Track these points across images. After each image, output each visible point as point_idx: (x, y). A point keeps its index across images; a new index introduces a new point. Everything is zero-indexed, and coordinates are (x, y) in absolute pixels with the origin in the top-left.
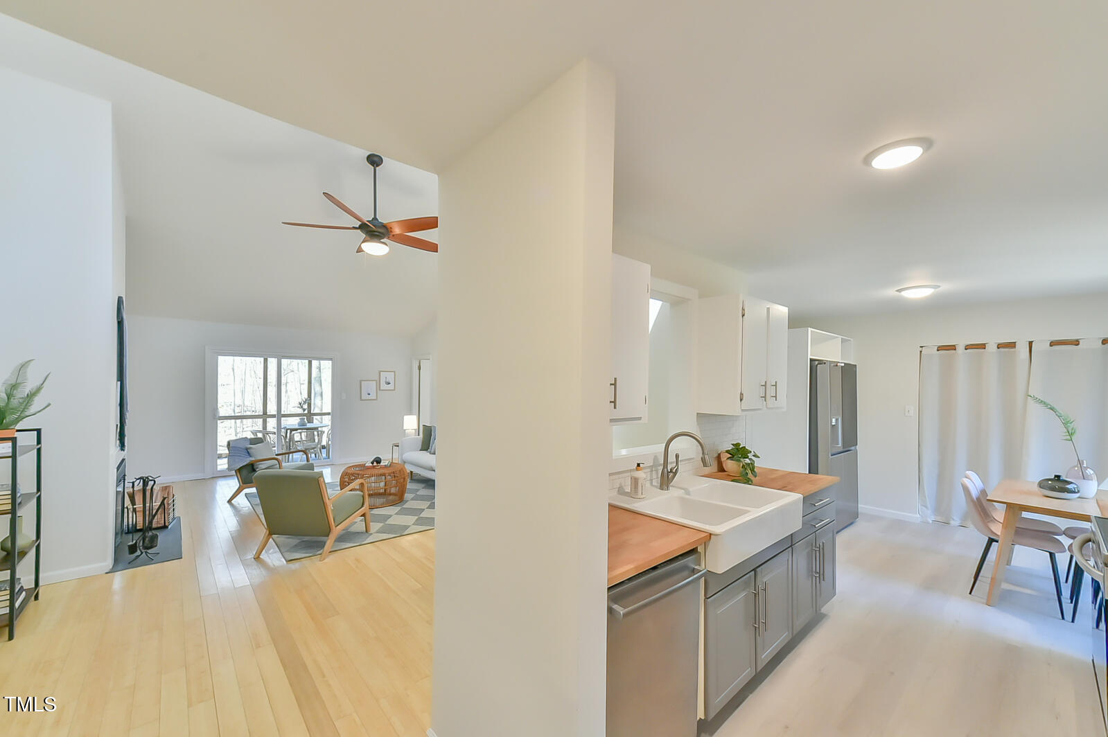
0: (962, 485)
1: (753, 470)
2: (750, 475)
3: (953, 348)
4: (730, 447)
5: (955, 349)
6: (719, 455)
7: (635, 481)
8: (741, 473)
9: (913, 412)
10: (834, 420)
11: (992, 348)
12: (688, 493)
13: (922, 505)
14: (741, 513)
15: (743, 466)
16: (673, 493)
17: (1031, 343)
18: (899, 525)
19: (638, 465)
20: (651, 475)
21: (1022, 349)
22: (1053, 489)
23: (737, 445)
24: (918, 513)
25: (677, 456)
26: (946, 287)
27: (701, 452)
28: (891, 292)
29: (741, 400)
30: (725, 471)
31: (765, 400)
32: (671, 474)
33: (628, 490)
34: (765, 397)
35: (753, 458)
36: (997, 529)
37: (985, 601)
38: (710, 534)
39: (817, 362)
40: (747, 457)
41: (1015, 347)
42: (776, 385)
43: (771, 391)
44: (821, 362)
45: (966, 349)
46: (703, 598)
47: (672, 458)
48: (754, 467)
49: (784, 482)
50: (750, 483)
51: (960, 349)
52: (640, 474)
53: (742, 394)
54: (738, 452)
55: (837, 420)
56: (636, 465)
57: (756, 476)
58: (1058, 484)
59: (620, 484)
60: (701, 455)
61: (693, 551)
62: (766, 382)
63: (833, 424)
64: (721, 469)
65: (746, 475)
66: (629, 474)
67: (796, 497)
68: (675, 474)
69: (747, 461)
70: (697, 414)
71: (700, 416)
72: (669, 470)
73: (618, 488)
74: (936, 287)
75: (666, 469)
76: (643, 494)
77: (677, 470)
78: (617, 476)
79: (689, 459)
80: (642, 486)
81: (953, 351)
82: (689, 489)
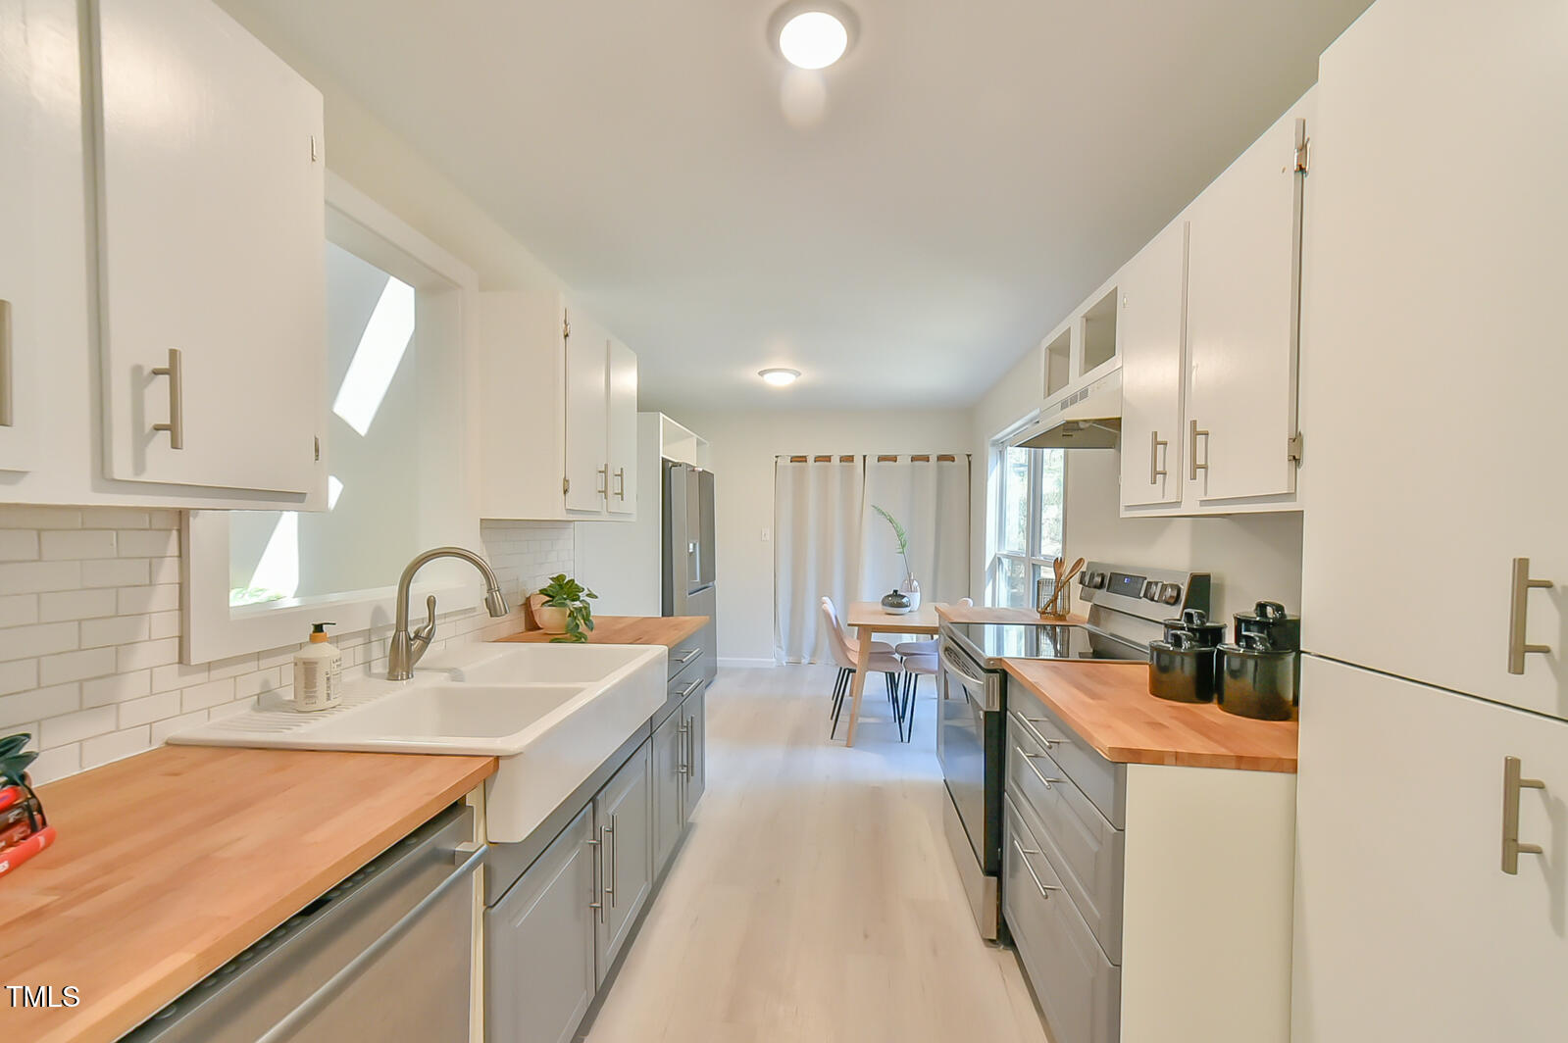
1: (587, 619)
2: (583, 628)
4: (547, 583)
5: (807, 462)
6: (528, 599)
7: (308, 671)
8: (568, 626)
9: (769, 535)
10: (691, 546)
11: (836, 460)
12: (456, 675)
13: (777, 647)
14: (568, 695)
15: (571, 613)
16: (424, 681)
17: (865, 457)
18: (757, 674)
19: (319, 628)
20: (368, 652)
21: (858, 461)
22: (892, 605)
23: (559, 579)
24: (773, 658)
25: (431, 603)
27: (486, 587)
28: (752, 376)
29: (565, 492)
30: (540, 629)
31: (606, 498)
32: (416, 644)
33: (288, 695)
34: (605, 492)
35: (588, 599)
36: (855, 658)
37: (845, 742)
38: (497, 758)
39: (671, 465)
40: (578, 599)
41: (853, 461)
42: (621, 475)
43: (614, 485)
44: (675, 465)
45: (816, 461)
46: (482, 908)
47: (417, 612)
48: (588, 614)
49: (635, 633)
50: (583, 640)
51: (811, 462)
52: (324, 651)
53: (566, 481)
54: (562, 590)
55: (694, 545)
56: (312, 629)
57: (592, 630)
58: (895, 600)
59: (266, 683)
60: (486, 595)
61: (456, 808)
62: (606, 466)
63: (691, 551)
64: (532, 625)
65: (577, 628)
66: (290, 657)
67: (659, 650)
68: (427, 640)
69: (578, 604)
70: (481, 520)
71: (488, 525)
72: (412, 636)
73: (256, 697)
74: (798, 374)
75: (403, 635)
76: (332, 697)
77: (431, 633)
78: (252, 665)
79: (465, 611)
80: (328, 679)
81: (804, 464)
82: (463, 669)
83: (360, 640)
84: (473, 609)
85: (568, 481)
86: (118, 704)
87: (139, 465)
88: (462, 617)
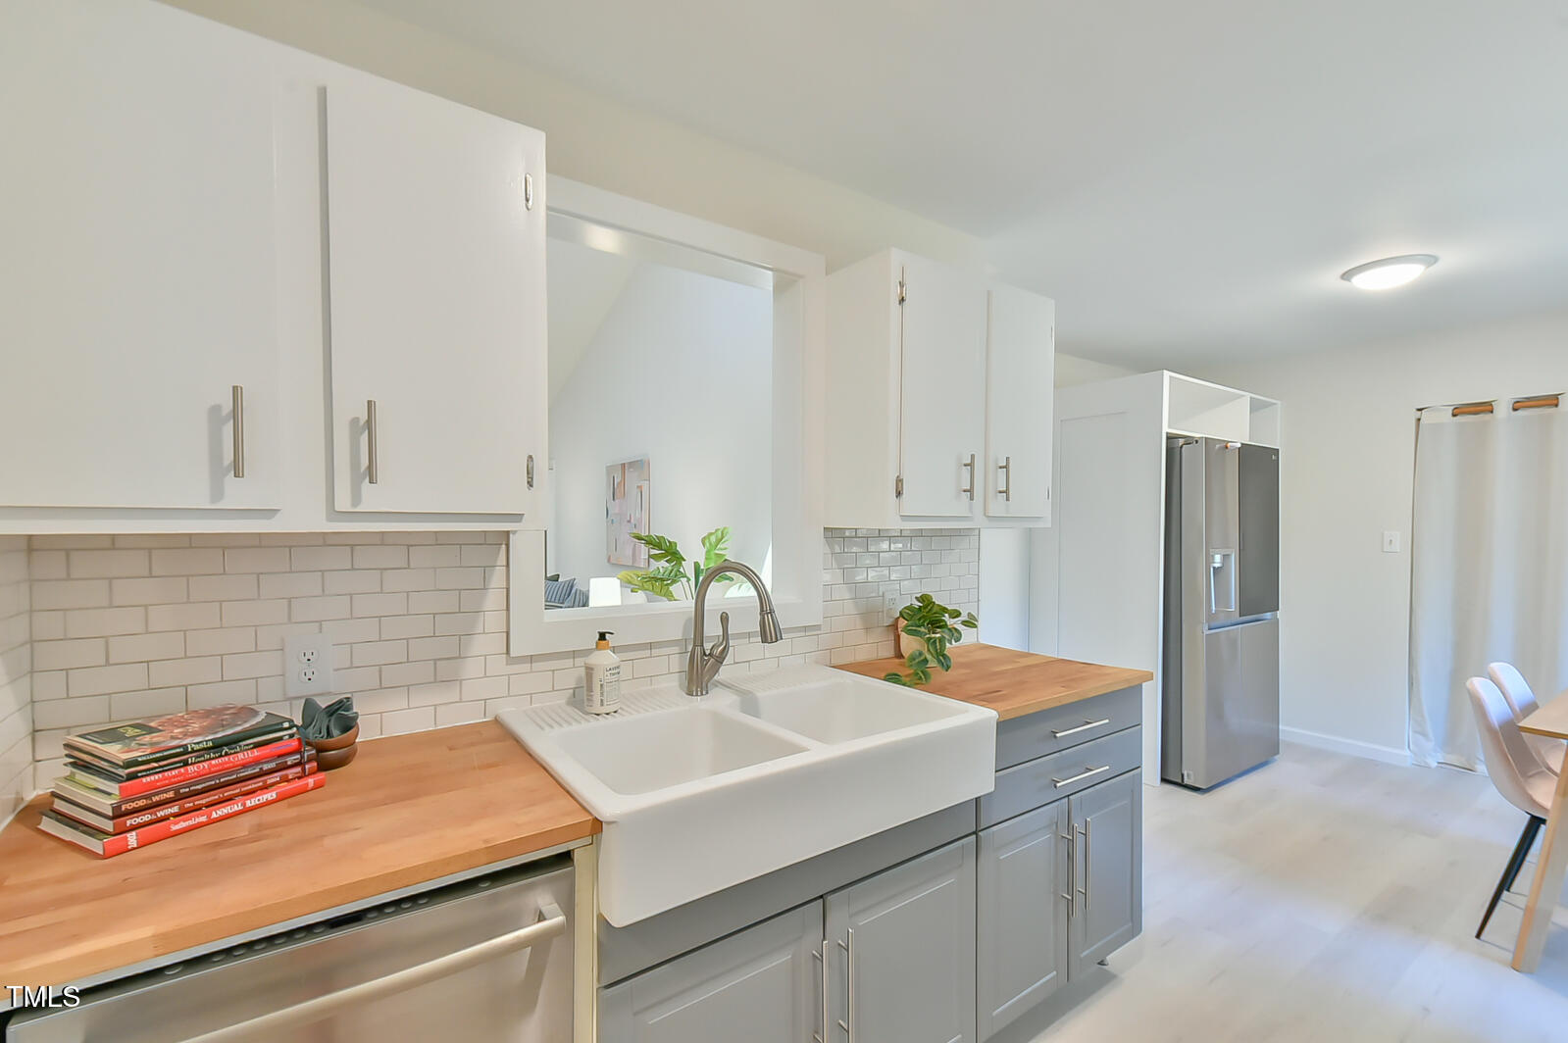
0: (1469, 691)
3: (1486, 408)
5: (1492, 412)
6: (897, 620)
9: (1399, 541)
10: (1218, 558)
12: (750, 705)
13: (1415, 732)
16: (721, 701)
18: (1362, 770)
19: (602, 636)
23: (921, 600)
24: (1406, 748)
25: (724, 619)
26: (1454, 258)
28: (1327, 281)
29: (899, 494)
30: (903, 657)
31: (973, 499)
32: (711, 662)
34: (973, 491)
37: (1509, 956)
39: (1181, 441)
42: (1007, 468)
43: (991, 479)
44: (1189, 441)
45: (1515, 410)
46: (595, 985)
47: (712, 629)
51: (1502, 410)
52: (605, 658)
53: (899, 481)
55: (1225, 557)
57: (948, 668)
59: (580, 679)
62: (974, 458)
63: (1217, 565)
64: (898, 652)
67: (987, 715)
68: (722, 658)
70: (826, 528)
71: (835, 534)
72: (708, 652)
73: (572, 691)
74: (1429, 260)
75: (698, 649)
76: (605, 703)
77: (725, 650)
78: (569, 662)
79: (805, 629)
80: (601, 685)
81: (1488, 416)
82: (759, 694)
83: (676, 649)
84: (818, 627)
85: (901, 481)
86: (461, 681)
87: (356, 498)
88: (803, 634)
